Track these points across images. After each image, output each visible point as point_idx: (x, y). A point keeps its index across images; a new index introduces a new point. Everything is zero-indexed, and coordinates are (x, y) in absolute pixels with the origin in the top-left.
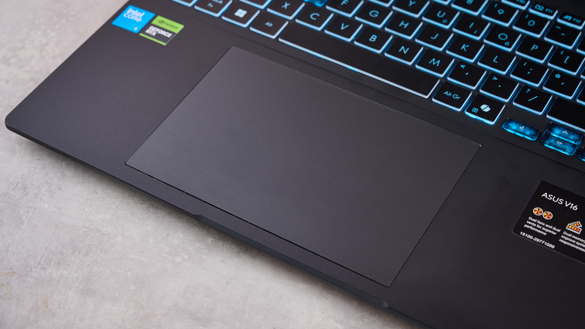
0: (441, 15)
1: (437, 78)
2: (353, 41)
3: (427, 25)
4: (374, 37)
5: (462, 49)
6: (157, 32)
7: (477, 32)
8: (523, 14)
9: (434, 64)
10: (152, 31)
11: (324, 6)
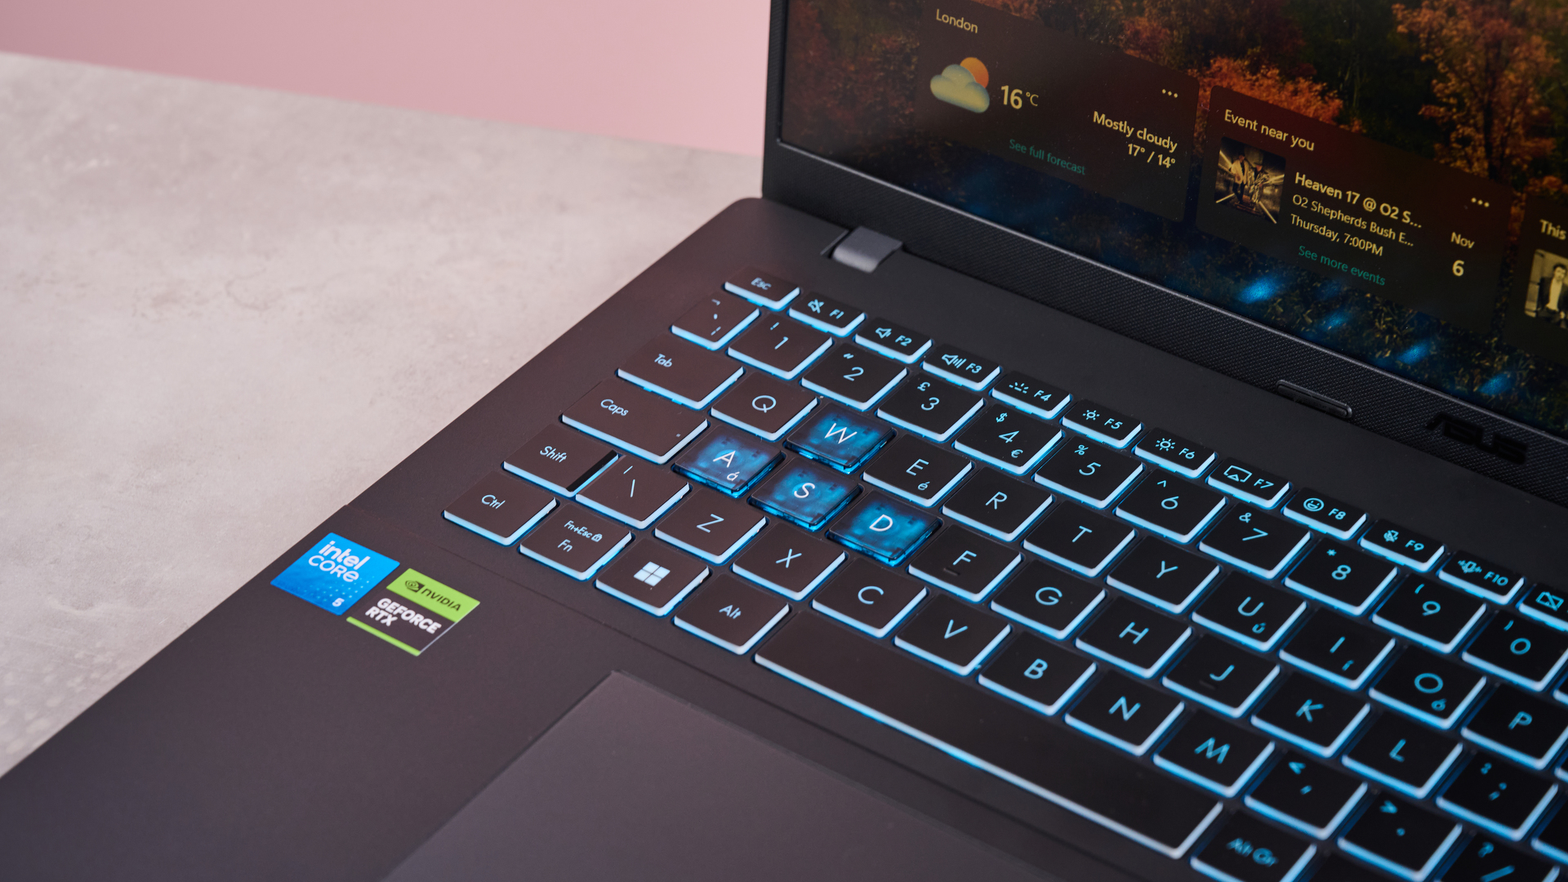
0: (1248, 608)
1: (1211, 799)
2: (975, 674)
3: (1203, 638)
4: (1040, 666)
5: (1299, 713)
6: (399, 615)
7: (1351, 666)
8: (1498, 616)
9: (1210, 754)
10: (385, 610)
11: (903, 566)
